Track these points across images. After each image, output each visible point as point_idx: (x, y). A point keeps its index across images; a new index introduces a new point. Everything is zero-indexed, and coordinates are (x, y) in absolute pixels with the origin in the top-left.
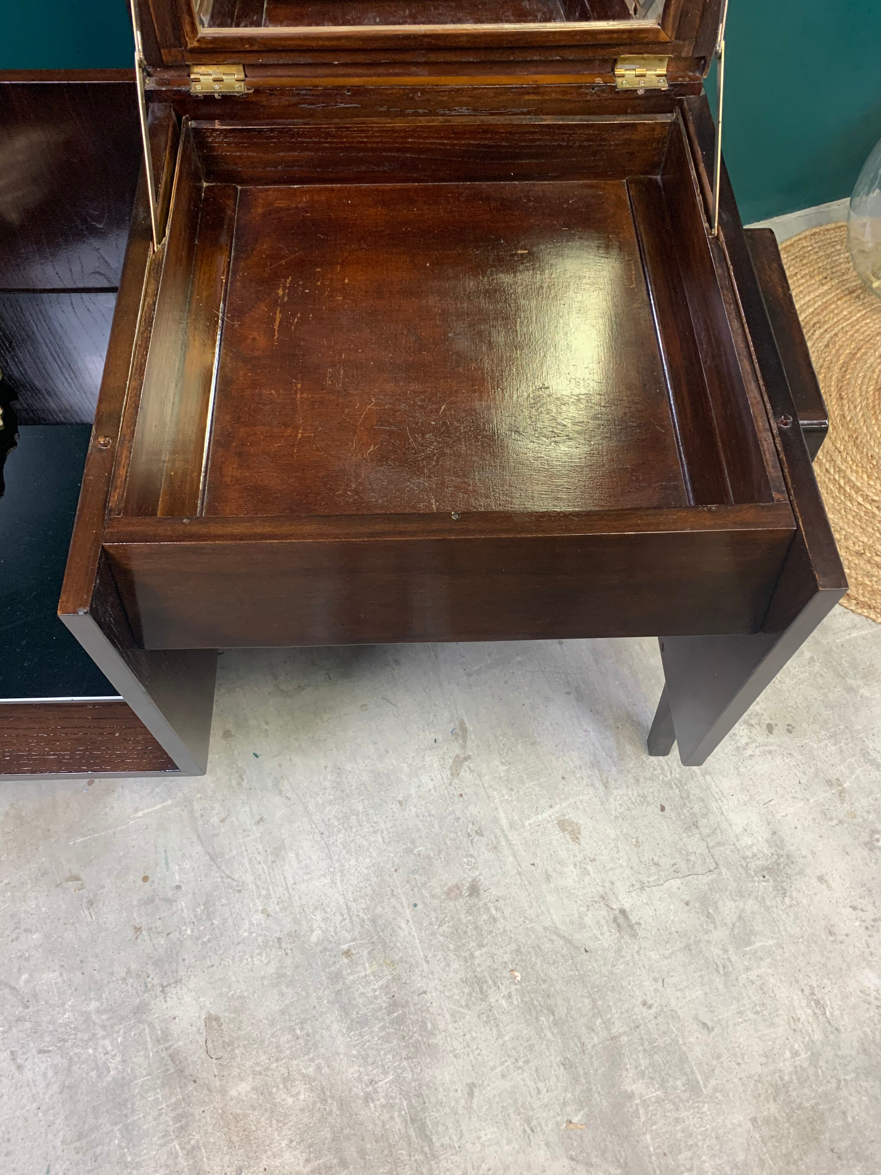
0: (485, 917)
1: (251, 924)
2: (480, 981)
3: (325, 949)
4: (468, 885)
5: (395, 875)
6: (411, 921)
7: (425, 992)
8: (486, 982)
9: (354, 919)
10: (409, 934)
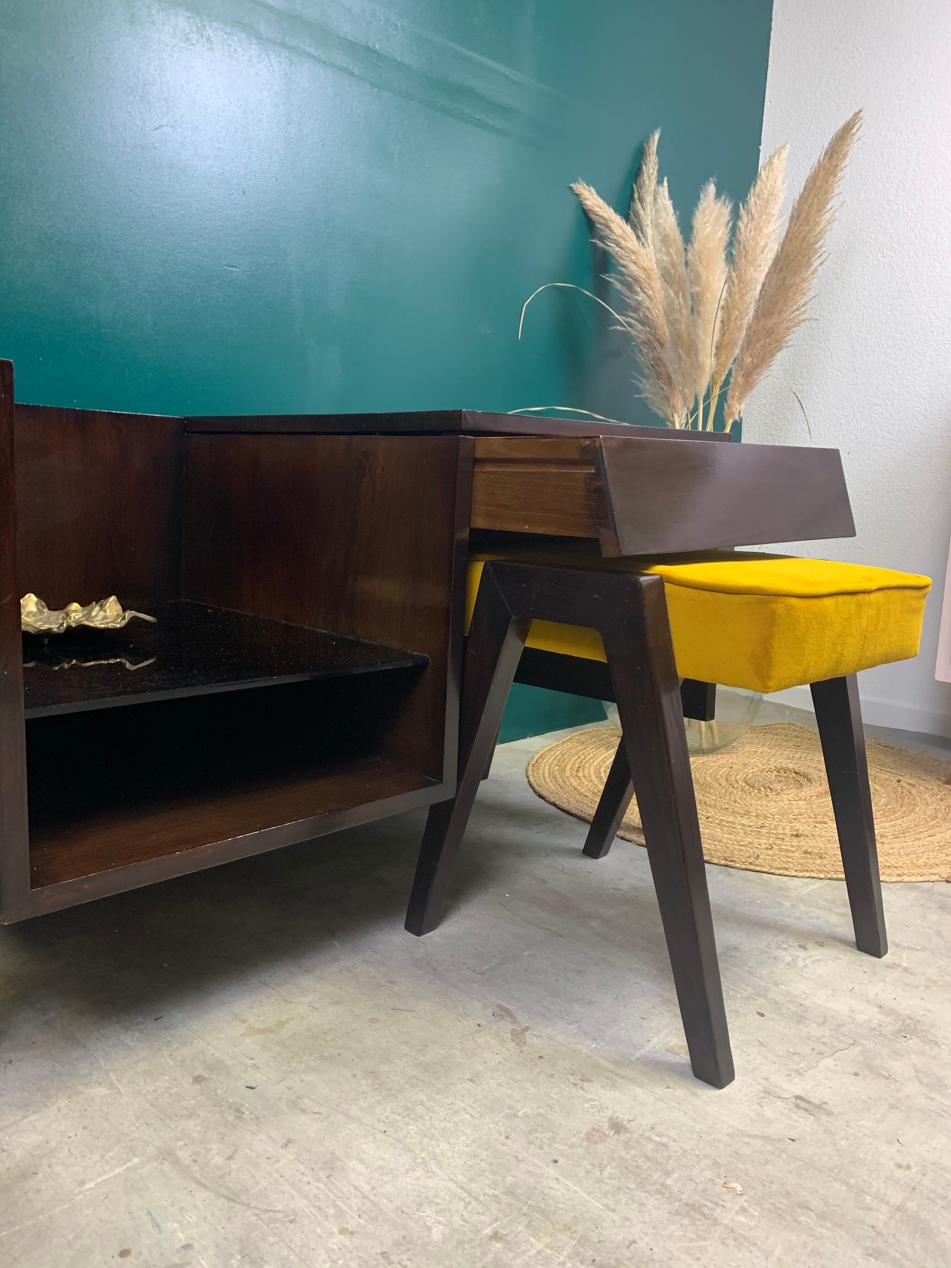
0: (650, 1146)
1: (328, 1250)
2: (694, 1208)
3: (460, 1243)
4: (607, 1124)
5: (508, 1142)
6: (561, 1178)
7: (634, 1242)
8: (705, 1206)
9: (482, 1198)
10: (568, 1190)
